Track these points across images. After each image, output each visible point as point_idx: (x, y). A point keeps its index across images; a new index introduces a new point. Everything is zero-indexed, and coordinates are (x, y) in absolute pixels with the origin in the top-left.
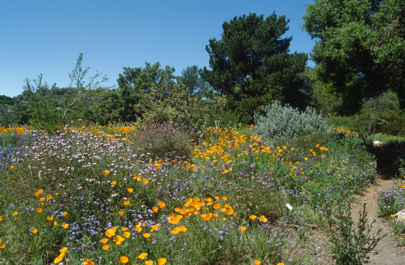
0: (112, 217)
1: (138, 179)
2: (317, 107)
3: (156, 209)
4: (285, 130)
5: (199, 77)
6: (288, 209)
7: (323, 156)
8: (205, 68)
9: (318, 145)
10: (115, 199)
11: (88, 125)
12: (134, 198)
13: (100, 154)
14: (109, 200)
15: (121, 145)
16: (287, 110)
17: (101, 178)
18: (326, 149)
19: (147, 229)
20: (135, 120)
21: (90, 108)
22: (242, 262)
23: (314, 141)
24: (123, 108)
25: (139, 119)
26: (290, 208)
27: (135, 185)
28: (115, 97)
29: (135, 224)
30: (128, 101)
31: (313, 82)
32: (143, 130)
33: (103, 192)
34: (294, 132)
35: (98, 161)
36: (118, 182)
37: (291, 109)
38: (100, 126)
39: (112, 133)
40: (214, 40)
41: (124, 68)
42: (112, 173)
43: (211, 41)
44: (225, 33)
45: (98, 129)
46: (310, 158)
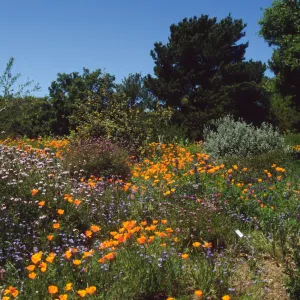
0: (40, 241)
1: (70, 200)
2: (275, 122)
3: (89, 234)
4: (237, 148)
5: (142, 85)
6: (237, 236)
7: (279, 178)
8: (149, 76)
9: (274, 165)
10: (43, 221)
11: (15, 138)
12: (64, 220)
13: (27, 171)
14: (37, 223)
15: (51, 160)
16: (240, 125)
17: (28, 198)
18: (283, 170)
19: (78, 256)
20: (68, 134)
21: (18, 120)
22: (184, 293)
23: (270, 161)
24: (56, 120)
25: (73, 132)
26: (240, 235)
27: (66, 206)
28: (46, 107)
29: (65, 250)
30: (61, 112)
31: (270, 93)
32: (77, 145)
33: (30, 213)
34: (248, 149)
35: (24, 178)
36: (46, 203)
37: (245, 124)
38: (28, 140)
39: (42, 147)
40: (161, 44)
41: (59, 74)
42: (40, 192)
43: (156, 45)
44: (172, 36)
45: (26, 143)
46: (264, 179)
